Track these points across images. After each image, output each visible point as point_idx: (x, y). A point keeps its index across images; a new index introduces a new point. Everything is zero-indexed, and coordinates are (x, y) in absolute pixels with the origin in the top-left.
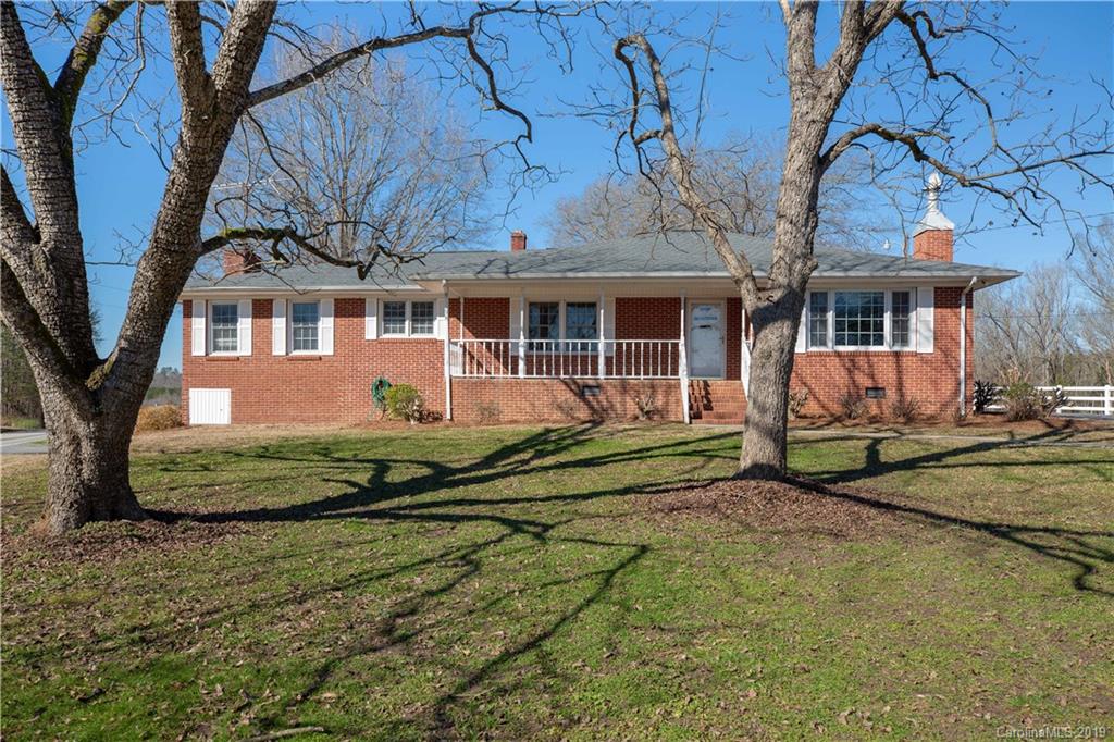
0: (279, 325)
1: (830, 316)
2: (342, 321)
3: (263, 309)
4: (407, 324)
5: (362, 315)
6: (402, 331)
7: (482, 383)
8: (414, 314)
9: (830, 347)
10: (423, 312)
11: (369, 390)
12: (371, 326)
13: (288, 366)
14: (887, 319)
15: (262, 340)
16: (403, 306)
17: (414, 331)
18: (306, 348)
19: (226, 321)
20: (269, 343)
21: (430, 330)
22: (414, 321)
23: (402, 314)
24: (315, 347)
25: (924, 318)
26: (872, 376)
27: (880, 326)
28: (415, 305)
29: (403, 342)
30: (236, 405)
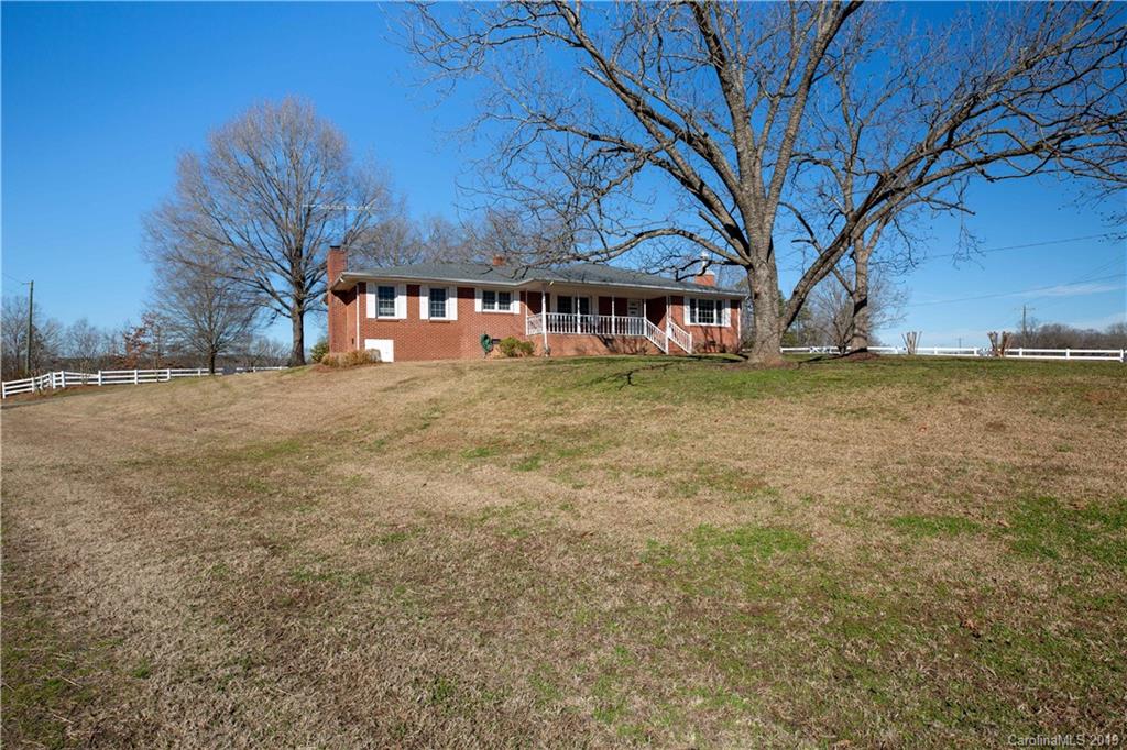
0: (424, 301)
1: (697, 309)
2: (463, 300)
3: (413, 291)
4: (497, 304)
5: (473, 297)
6: (493, 308)
7: (561, 336)
8: (500, 298)
9: (697, 323)
10: (505, 299)
11: (479, 340)
12: (478, 303)
13: (430, 326)
14: (715, 312)
15: (413, 310)
16: (493, 293)
17: (500, 308)
18: (437, 315)
19: (386, 297)
20: (418, 311)
21: (508, 308)
22: (500, 303)
23: (493, 298)
24: (443, 315)
25: (727, 311)
26: (712, 337)
27: (712, 315)
28: (500, 294)
29: (495, 314)
30: (396, 350)
